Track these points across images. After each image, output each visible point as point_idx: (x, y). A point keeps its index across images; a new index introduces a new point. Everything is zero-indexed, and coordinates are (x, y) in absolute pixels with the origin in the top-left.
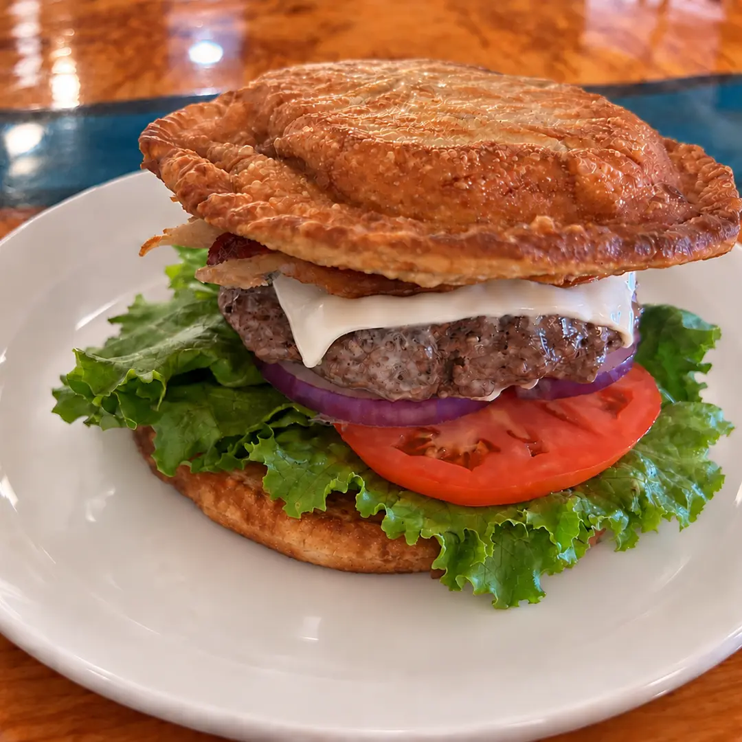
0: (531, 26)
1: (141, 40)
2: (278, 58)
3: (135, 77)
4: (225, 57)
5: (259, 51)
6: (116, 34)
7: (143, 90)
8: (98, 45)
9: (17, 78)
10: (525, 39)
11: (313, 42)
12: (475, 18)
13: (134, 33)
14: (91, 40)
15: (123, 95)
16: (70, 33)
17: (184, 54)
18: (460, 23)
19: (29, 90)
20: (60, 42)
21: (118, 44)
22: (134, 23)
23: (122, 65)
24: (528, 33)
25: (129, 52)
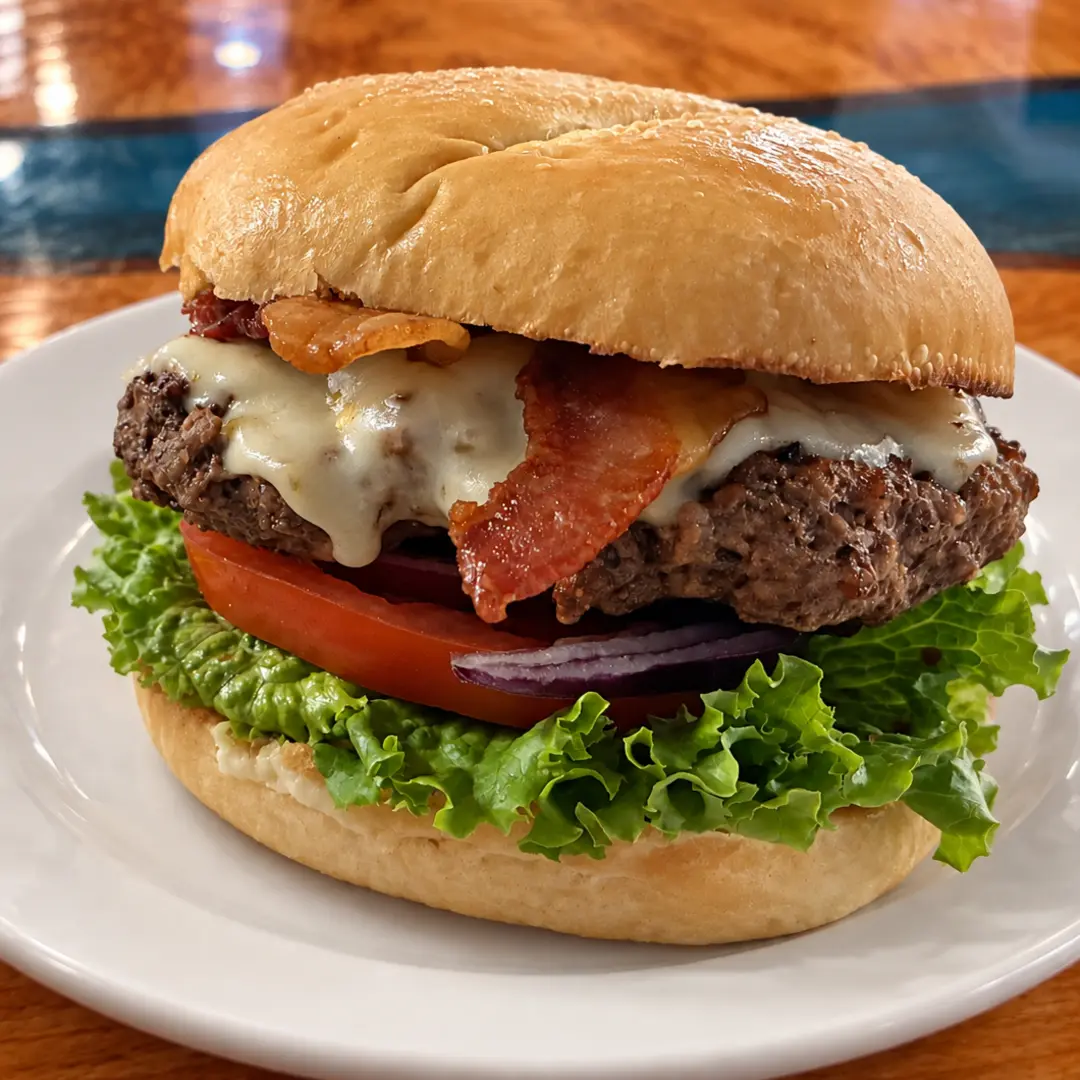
1: (150, 38)
3: (142, 87)
4: (262, 59)
6: (117, 30)
7: (154, 105)
11: (375, 40)
13: (142, 29)
14: (83, 39)
15: (126, 110)
17: (210, 59)
21: (119, 43)
22: (140, 16)
23: (125, 70)
25: (134, 53)
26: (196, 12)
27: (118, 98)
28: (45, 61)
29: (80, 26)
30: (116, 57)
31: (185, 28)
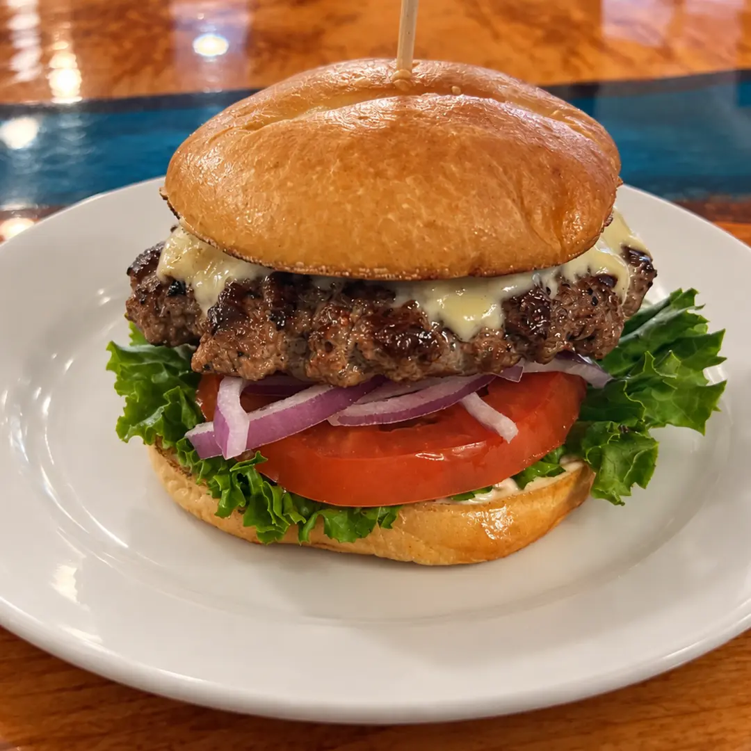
0: (545, 19)
1: (141, 33)
2: (281, 52)
3: (134, 72)
4: (229, 49)
5: (262, 45)
6: (114, 27)
7: (143, 87)
8: (95, 39)
9: (14, 73)
10: (539, 33)
11: (318, 34)
12: (486, 10)
13: (134, 25)
14: (87, 33)
15: (122, 91)
16: (67, 26)
17: (189, 49)
18: (470, 15)
19: (24, 85)
20: (57, 34)
21: (116, 37)
22: (133, 15)
23: (118, 60)
24: (541, 26)
25: (128, 45)
26: (177, 10)
27: (117, 80)
29: (84, 24)
30: (115, 50)
31: (170, 25)
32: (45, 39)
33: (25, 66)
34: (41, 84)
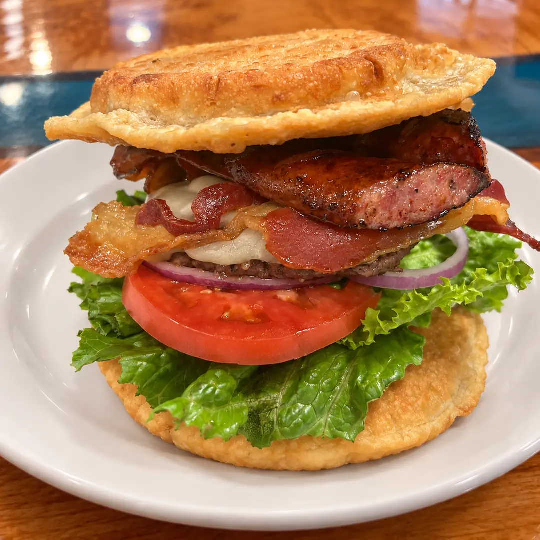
1: (91, 27)
3: (87, 54)
6: (73, 23)
7: (93, 64)
8: (60, 31)
9: (6, 54)
11: (211, 27)
13: (86, 22)
14: (56, 27)
15: (78, 67)
16: (42, 22)
19: (13, 62)
20: (34, 28)
21: (74, 30)
22: (85, 15)
23: (77, 45)
25: (82, 35)
27: (75, 59)
28: (34, 39)
29: (53, 21)
30: (72, 38)
31: (109, 22)
32: (27, 30)
33: (14, 48)
34: (24, 62)
